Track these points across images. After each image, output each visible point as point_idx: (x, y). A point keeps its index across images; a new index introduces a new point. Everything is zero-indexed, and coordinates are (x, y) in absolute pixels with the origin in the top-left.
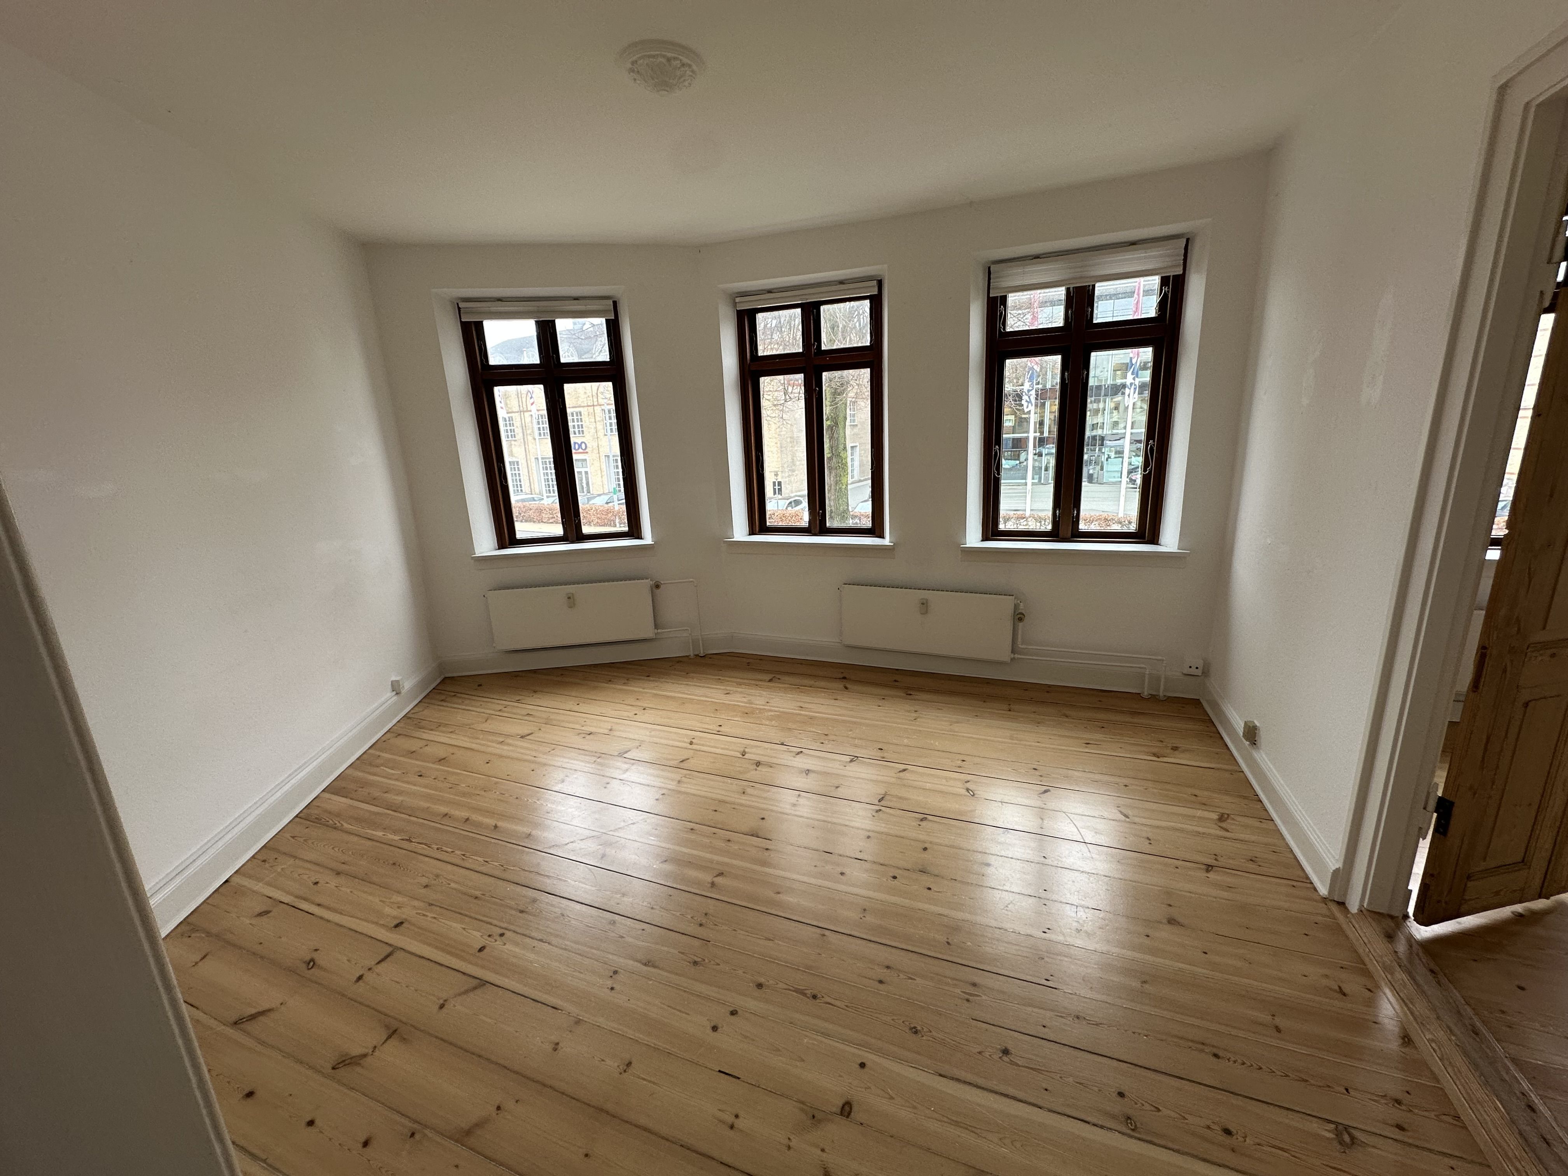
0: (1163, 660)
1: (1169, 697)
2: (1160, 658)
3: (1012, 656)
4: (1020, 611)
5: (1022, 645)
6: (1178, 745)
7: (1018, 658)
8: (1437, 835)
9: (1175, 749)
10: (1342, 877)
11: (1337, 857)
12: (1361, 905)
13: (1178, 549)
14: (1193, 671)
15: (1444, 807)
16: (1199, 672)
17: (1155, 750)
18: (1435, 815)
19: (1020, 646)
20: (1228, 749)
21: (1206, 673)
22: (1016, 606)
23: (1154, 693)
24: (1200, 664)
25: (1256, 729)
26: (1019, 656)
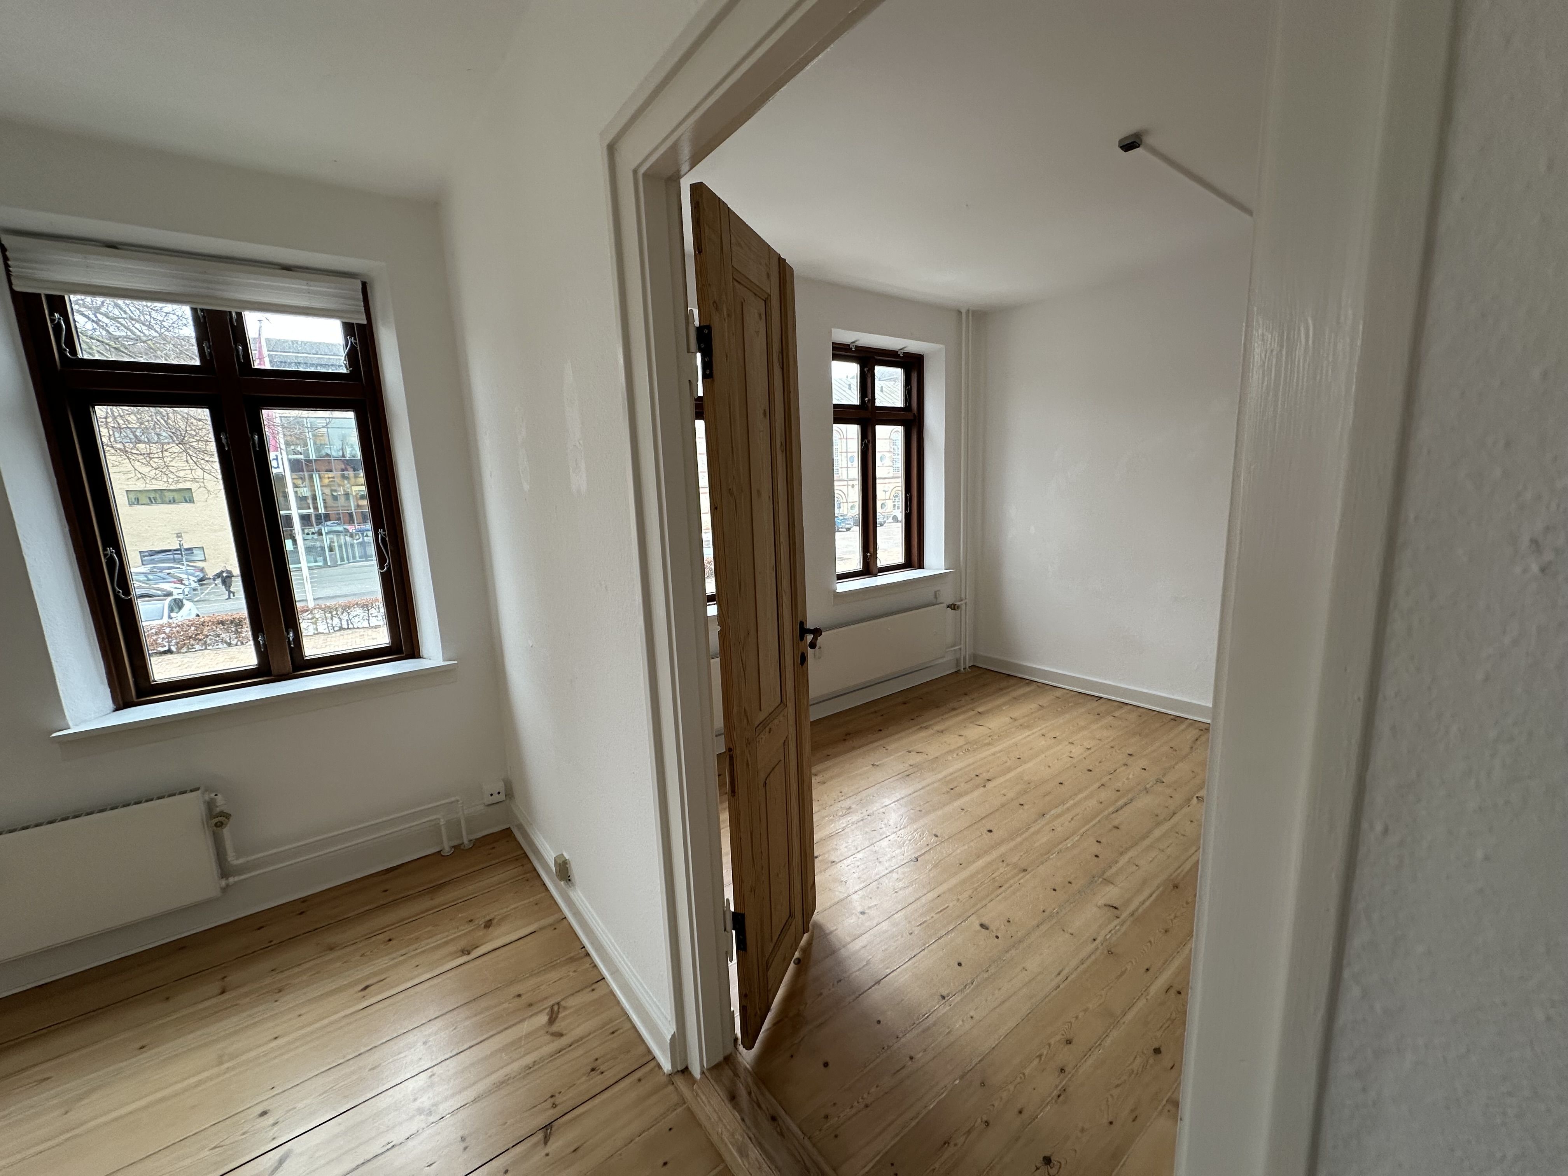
0: (458, 801)
1: (477, 839)
2: (453, 799)
3: (223, 883)
4: (218, 810)
5: (237, 859)
6: (488, 918)
7: (236, 883)
8: (741, 952)
9: (488, 924)
10: (678, 1043)
11: (669, 1019)
12: (702, 1066)
13: (444, 660)
14: (496, 798)
15: (738, 921)
16: (502, 797)
17: (463, 943)
18: (734, 932)
19: (236, 862)
20: (547, 889)
21: (509, 794)
22: (210, 805)
23: (456, 843)
24: (500, 787)
25: (567, 863)
26: (237, 879)
